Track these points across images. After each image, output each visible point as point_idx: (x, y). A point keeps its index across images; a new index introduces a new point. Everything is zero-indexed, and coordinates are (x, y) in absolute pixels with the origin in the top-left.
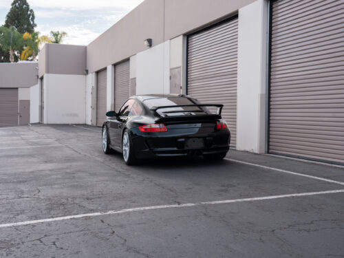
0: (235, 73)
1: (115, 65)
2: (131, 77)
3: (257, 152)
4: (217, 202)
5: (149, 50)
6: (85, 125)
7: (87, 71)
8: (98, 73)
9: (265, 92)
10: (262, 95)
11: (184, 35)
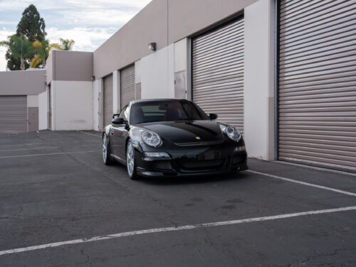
0: (241, 76)
1: (121, 71)
2: (136, 82)
3: (265, 158)
4: (221, 223)
5: (153, 55)
6: (93, 131)
7: (94, 78)
8: (104, 79)
9: (273, 95)
10: (270, 98)
11: (188, 37)
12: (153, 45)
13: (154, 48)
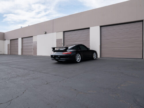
2: (34, 41)
7: (5, 39)
12: (46, 32)
13: (46, 33)
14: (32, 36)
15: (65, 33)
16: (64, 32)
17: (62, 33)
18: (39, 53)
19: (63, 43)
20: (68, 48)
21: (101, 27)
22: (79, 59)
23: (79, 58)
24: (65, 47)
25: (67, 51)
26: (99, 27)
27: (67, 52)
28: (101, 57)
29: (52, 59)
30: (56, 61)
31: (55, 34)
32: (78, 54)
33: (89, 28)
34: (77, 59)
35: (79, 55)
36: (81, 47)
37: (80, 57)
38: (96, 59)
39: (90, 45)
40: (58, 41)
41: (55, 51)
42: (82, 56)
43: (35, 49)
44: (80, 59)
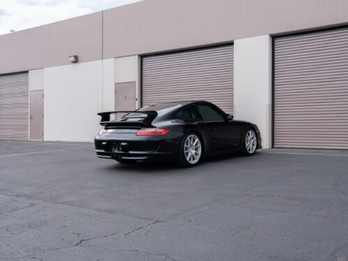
3: (265, 147)
9: (271, 103)
10: (269, 105)
11: (139, 55)
12: (76, 57)
13: (76, 60)
14: (27, 72)
15: (145, 60)
16: (142, 57)
17: (135, 61)
18: (52, 133)
19: (137, 96)
20: (157, 114)
21: (274, 38)
22: (194, 152)
23: (196, 149)
24: (144, 112)
25: (153, 124)
26: (266, 40)
27: (153, 127)
28: (273, 147)
29: (98, 153)
30: (114, 162)
31: (110, 62)
32: (192, 136)
33: (231, 44)
34: (187, 154)
35: (197, 140)
36: (202, 110)
37: (199, 145)
38: (255, 153)
39: (236, 103)
40: (120, 88)
41: (108, 126)
42: (205, 143)
43: (37, 118)
44: (200, 152)
